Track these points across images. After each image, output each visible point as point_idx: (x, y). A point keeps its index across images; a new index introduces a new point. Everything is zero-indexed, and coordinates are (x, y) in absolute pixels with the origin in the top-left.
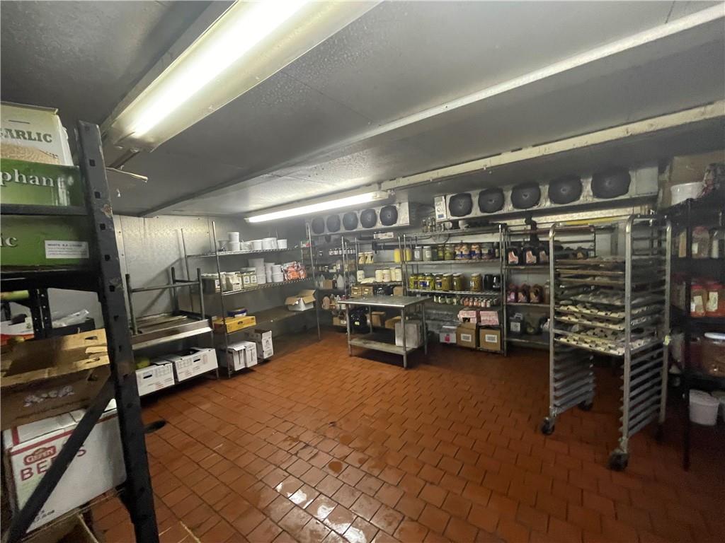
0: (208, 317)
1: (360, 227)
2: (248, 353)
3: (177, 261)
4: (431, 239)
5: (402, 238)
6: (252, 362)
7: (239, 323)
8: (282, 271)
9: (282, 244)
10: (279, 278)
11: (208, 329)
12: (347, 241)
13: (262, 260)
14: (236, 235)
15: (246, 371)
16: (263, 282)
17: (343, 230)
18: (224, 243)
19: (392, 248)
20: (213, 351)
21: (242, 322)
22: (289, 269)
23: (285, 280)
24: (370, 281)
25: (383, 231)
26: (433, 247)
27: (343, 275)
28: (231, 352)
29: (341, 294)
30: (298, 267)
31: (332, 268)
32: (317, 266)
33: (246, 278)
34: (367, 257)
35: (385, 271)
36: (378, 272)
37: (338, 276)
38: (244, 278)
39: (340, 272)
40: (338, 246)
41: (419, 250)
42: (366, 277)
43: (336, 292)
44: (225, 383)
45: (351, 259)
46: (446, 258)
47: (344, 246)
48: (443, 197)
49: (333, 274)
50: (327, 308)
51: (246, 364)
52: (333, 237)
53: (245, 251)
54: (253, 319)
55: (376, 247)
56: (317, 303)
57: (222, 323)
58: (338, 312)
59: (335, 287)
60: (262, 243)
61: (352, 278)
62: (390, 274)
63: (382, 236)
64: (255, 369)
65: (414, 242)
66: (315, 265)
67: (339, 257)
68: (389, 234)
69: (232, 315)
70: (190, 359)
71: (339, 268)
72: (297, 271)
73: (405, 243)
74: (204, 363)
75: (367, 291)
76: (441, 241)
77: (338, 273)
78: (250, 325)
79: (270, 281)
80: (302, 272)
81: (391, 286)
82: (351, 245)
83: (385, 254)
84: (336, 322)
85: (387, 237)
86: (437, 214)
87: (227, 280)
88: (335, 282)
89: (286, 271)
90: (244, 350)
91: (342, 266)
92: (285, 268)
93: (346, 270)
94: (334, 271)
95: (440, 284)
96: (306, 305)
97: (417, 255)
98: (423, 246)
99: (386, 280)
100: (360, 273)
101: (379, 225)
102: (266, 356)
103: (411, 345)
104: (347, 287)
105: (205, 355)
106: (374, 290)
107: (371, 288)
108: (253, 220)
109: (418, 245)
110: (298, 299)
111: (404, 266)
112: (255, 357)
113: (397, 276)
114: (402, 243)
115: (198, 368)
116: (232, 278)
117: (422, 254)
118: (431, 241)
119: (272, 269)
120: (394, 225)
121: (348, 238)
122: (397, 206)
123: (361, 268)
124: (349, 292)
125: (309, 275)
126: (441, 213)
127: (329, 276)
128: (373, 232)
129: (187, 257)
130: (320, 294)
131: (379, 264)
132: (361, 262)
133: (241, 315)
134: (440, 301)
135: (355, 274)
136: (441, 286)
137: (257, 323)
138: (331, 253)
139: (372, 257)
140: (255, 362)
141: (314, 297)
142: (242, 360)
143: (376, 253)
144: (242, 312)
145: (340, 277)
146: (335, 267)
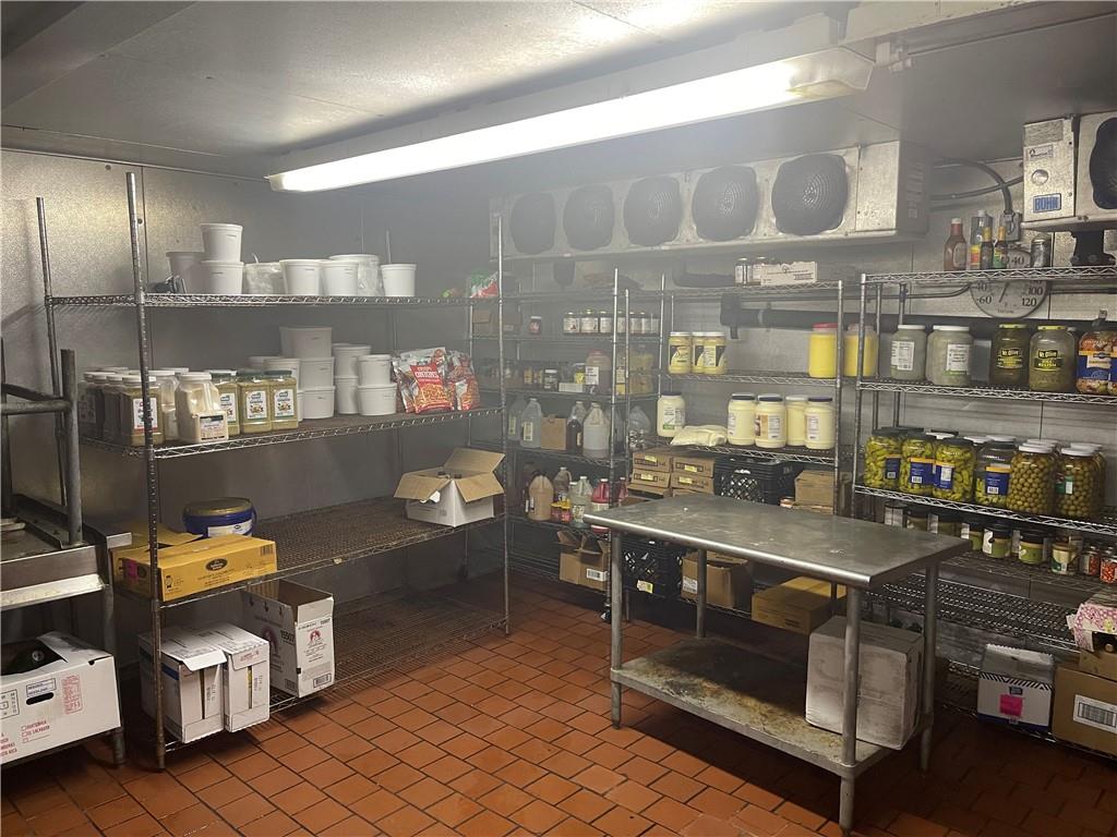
0: (95, 536)
1: (689, 236)
2: (237, 680)
3: (18, 315)
4: (966, 298)
5: (852, 289)
6: (250, 710)
7: (209, 567)
8: (393, 380)
9: (398, 282)
10: (380, 402)
11: (89, 583)
12: (634, 286)
13: (325, 333)
14: (232, 236)
15: (226, 744)
16: (322, 411)
17: (621, 244)
18: (186, 263)
19: (807, 322)
20: (107, 664)
21: (223, 562)
22: (420, 374)
23: (400, 408)
24: (707, 437)
25: (777, 255)
26: (977, 329)
27: (605, 407)
28: (173, 671)
29: (593, 471)
30: (451, 366)
31: (572, 380)
32: (519, 367)
33: (257, 399)
34: (700, 350)
35: (766, 409)
36: (738, 409)
37: (587, 406)
38: (249, 397)
39: (599, 396)
40: (597, 302)
41: (912, 336)
42: (691, 419)
43: (576, 462)
44: (142, 788)
45: (639, 351)
46: (1035, 381)
47: (621, 302)
48: (1068, 124)
49: (572, 399)
50: (540, 515)
51: (225, 719)
52: (584, 269)
53: (262, 293)
54: (265, 550)
55: (740, 313)
56: (510, 502)
57: (146, 560)
58: (580, 538)
59: (574, 448)
60: (323, 269)
61: (637, 417)
62: (784, 420)
63: (769, 276)
64: (260, 738)
65: (893, 307)
66: (510, 364)
67: (599, 342)
68: (798, 266)
69: (198, 527)
70: (14, 693)
71: (595, 380)
72: (445, 382)
73: (860, 306)
74: (68, 710)
75: (690, 475)
76: (1011, 308)
77: (589, 398)
78: (256, 573)
79: (349, 408)
80: (462, 388)
81: (784, 464)
82: (645, 304)
83: (771, 343)
84: (572, 570)
85: (790, 280)
86: (1031, 191)
87: (181, 398)
88: (576, 429)
89: (407, 380)
90: (225, 666)
91: (607, 377)
92: (406, 369)
93: (621, 389)
94: (577, 388)
95: (1003, 481)
96: (468, 506)
97: (902, 356)
98: (929, 323)
99: (767, 441)
100: (668, 407)
101: (766, 230)
102: (306, 688)
103: (875, 735)
104: (619, 448)
105: (71, 680)
106: (716, 477)
107: (710, 464)
108: (297, 180)
109: (908, 320)
110: (443, 481)
111: (848, 395)
112: (263, 695)
113: (812, 427)
114: (852, 306)
115: (41, 726)
116: (199, 395)
117: (923, 355)
118: (967, 307)
119: (358, 368)
120: (829, 234)
121: (635, 277)
122: (851, 158)
123: (674, 387)
124: (624, 469)
125: (486, 396)
126: (1049, 190)
127: (557, 405)
128: (733, 257)
129: (53, 302)
130: (522, 468)
131: (745, 378)
132: (676, 365)
133: (229, 529)
134: (988, 548)
135: (651, 410)
136: (1003, 491)
137: (280, 564)
138: (570, 325)
139: (720, 351)
140: (262, 713)
141: (500, 479)
142: (213, 705)
143: (734, 336)
144: (235, 520)
145: (596, 412)
146: (579, 377)
